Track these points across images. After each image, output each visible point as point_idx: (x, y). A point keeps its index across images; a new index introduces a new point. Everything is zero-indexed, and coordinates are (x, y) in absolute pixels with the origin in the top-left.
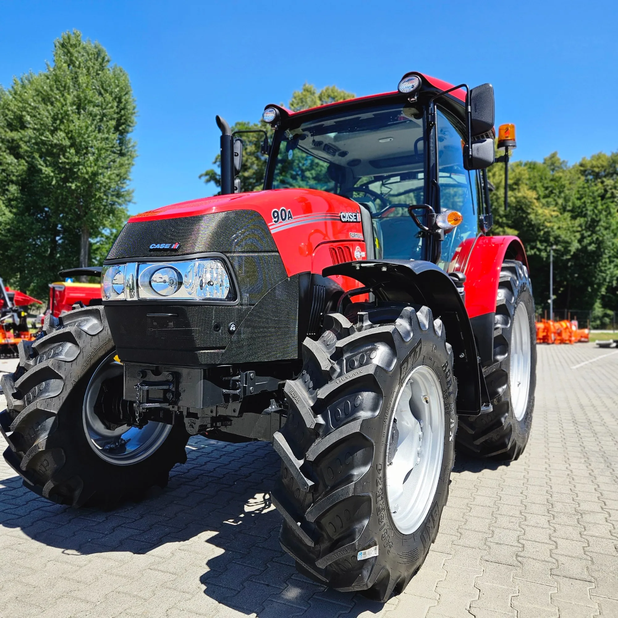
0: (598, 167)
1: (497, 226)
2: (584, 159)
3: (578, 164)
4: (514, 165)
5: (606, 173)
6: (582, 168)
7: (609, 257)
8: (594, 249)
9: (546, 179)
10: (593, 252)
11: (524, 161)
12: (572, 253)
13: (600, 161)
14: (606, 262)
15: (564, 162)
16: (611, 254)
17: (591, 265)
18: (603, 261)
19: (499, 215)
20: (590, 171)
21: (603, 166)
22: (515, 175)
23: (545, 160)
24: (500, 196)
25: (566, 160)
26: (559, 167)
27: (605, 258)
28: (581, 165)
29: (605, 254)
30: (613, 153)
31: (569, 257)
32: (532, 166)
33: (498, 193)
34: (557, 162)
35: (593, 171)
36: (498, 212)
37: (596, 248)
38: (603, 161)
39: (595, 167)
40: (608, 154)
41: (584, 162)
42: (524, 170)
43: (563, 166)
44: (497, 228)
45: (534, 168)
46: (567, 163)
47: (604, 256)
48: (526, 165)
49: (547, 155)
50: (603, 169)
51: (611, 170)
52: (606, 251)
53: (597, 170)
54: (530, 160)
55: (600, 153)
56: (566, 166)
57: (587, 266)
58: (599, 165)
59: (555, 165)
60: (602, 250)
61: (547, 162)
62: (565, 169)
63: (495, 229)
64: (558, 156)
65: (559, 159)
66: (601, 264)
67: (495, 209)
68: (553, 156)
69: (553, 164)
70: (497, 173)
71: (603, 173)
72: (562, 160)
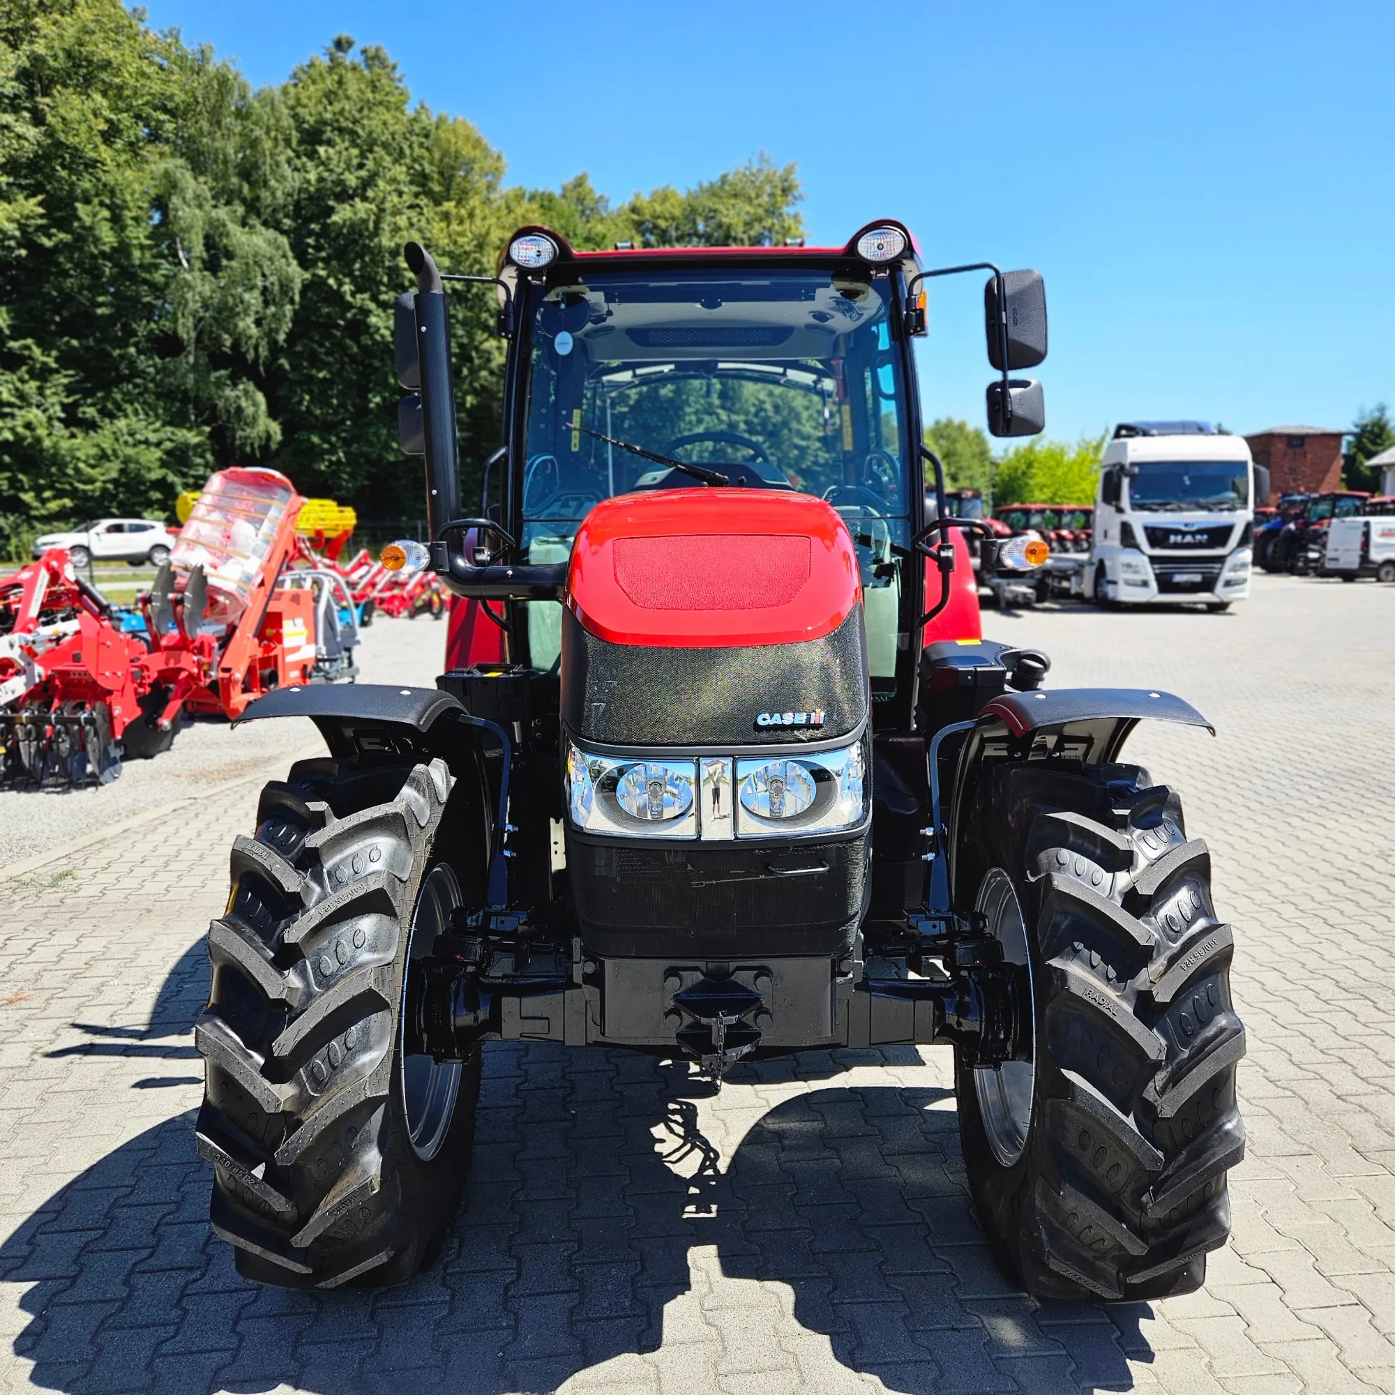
0: (666, 219)
1: (485, 336)
2: (637, 196)
3: (627, 206)
4: (511, 194)
5: (679, 233)
6: (635, 217)
7: (696, 413)
8: (671, 395)
9: (575, 235)
10: (671, 401)
11: (529, 188)
12: (632, 402)
13: (668, 205)
14: (691, 422)
15: (602, 197)
16: (698, 406)
17: (664, 427)
18: (687, 418)
19: (488, 310)
20: (650, 226)
21: (674, 218)
22: (516, 219)
23: (565, 189)
24: (487, 266)
25: (606, 195)
26: (592, 210)
27: (689, 414)
28: (634, 210)
29: (690, 406)
30: (689, 193)
31: (625, 409)
32: (546, 203)
33: (484, 260)
34: (588, 198)
35: (656, 227)
36: (486, 303)
37: (674, 392)
38: (673, 206)
39: (659, 217)
40: (682, 194)
41: (638, 204)
42: (533, 211)
43: (600, 206)
44: (486, 340)
45: (550, 209)
46: (608, 201)
47: (688, 410)
48: (532, 198)
49: (569, 179)
50: (674, 224)
51: (687, 228)
52: (692, 399)
53: (662, 224)
54: (541, 190)
55: (667, 187)
56: (606, 207)
57: (657, 429)
58: (667, 215)
59: (586, 202)
60: (684, 397)
61: (568, 194)
62: (604, 215)
63: (481, 343)
64: (590, 183)
65: (591, 191)
66: (682, 425)
67: (476, 295)
68: (580, 183)
69: (580, 200)
70: (478, 212)
71: (674, 234)
72: (597, 195)
